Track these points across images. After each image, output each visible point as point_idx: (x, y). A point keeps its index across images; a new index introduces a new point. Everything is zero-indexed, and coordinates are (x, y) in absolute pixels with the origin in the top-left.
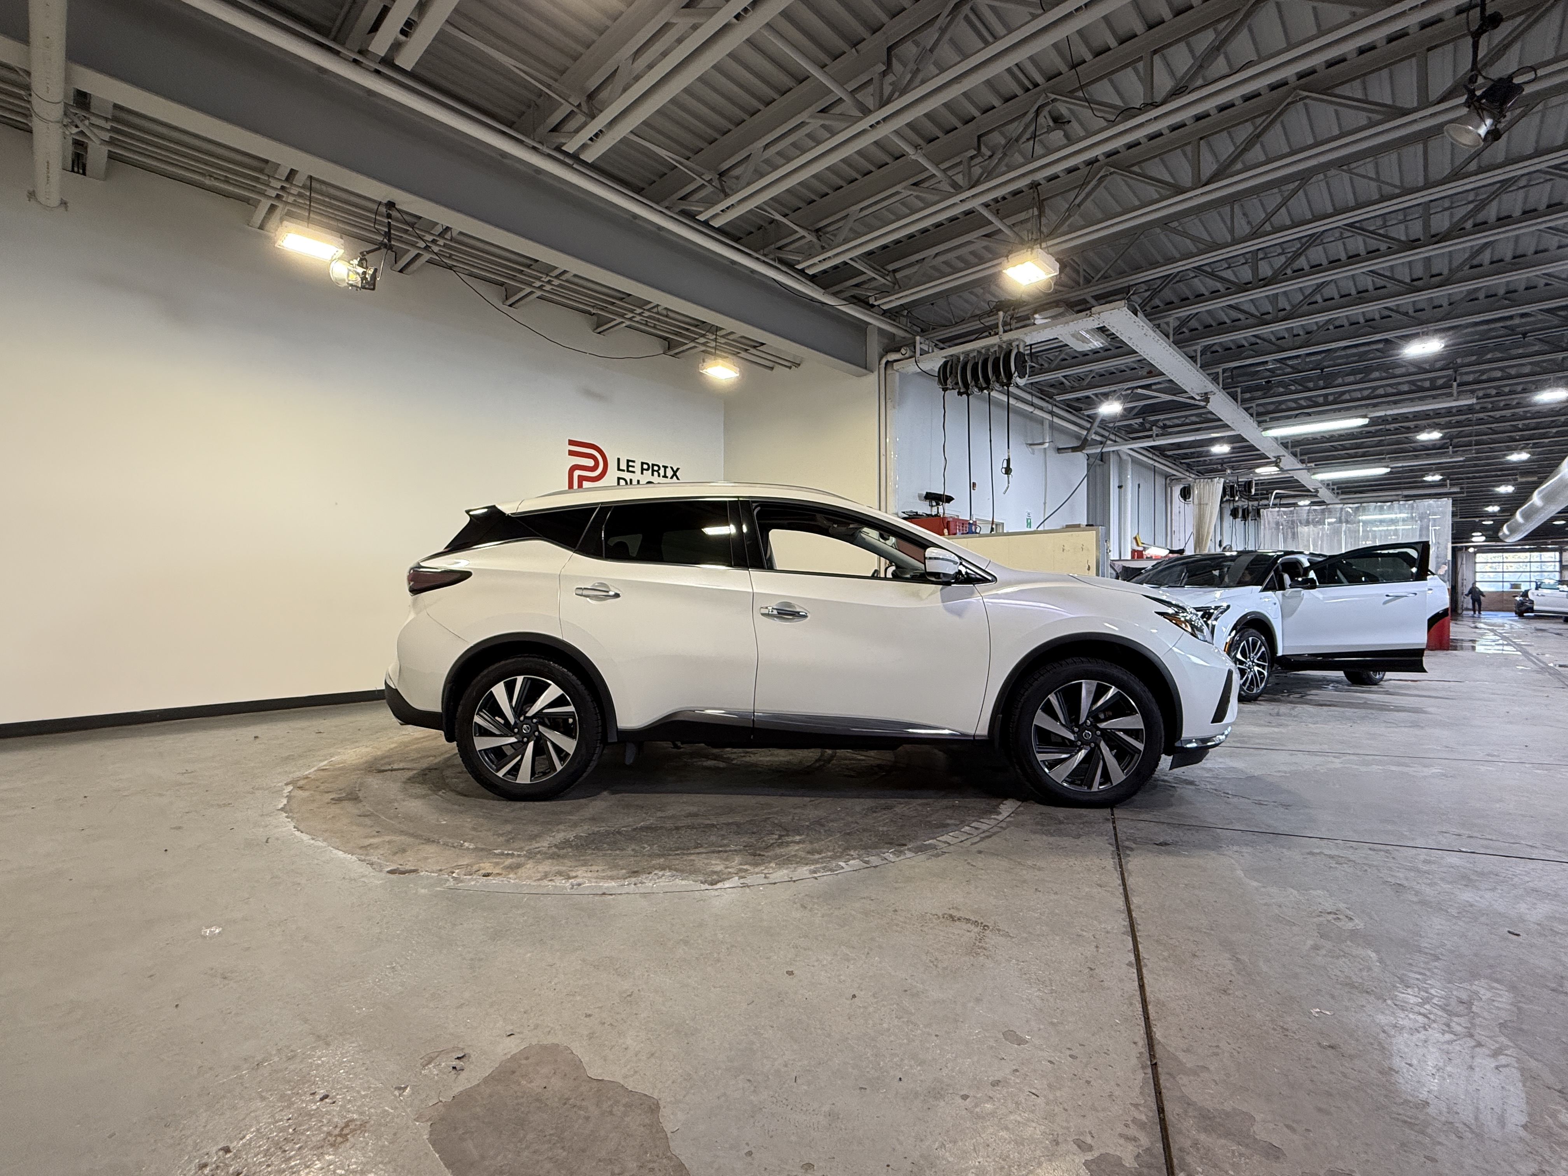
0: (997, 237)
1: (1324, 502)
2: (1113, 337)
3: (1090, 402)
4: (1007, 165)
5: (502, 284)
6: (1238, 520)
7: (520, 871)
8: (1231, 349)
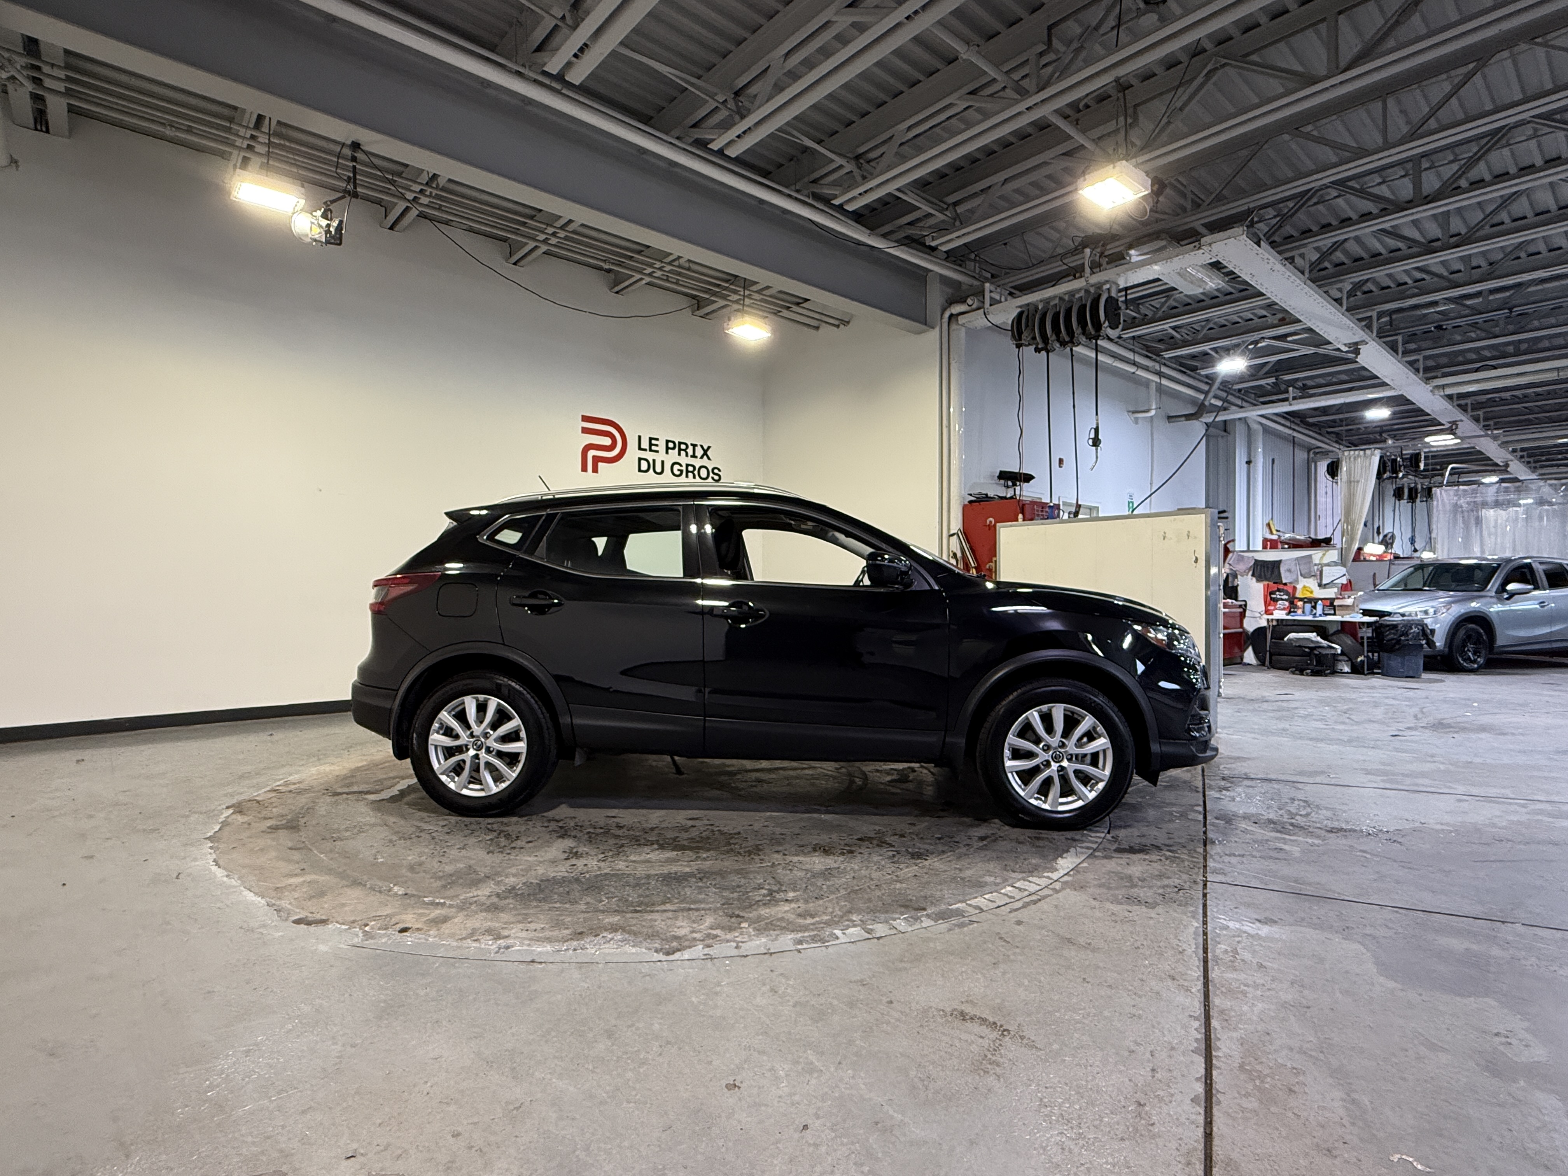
0: (1078, 155)
1: (1516, 478)
2: (1232, 276)
3: (1206, 359)
4: (1084, 61)
5: (505, 240)
6: (1404, 502)
7: (444, 926)
8: (1389, 287)
